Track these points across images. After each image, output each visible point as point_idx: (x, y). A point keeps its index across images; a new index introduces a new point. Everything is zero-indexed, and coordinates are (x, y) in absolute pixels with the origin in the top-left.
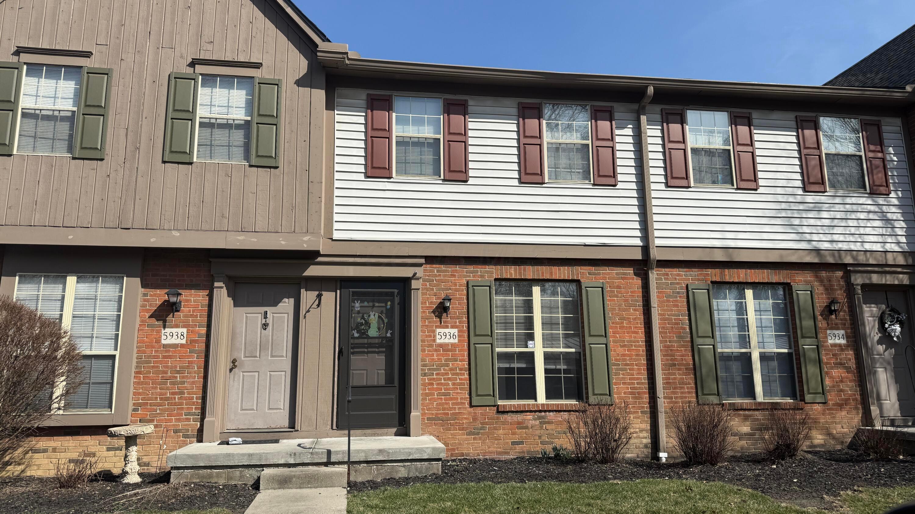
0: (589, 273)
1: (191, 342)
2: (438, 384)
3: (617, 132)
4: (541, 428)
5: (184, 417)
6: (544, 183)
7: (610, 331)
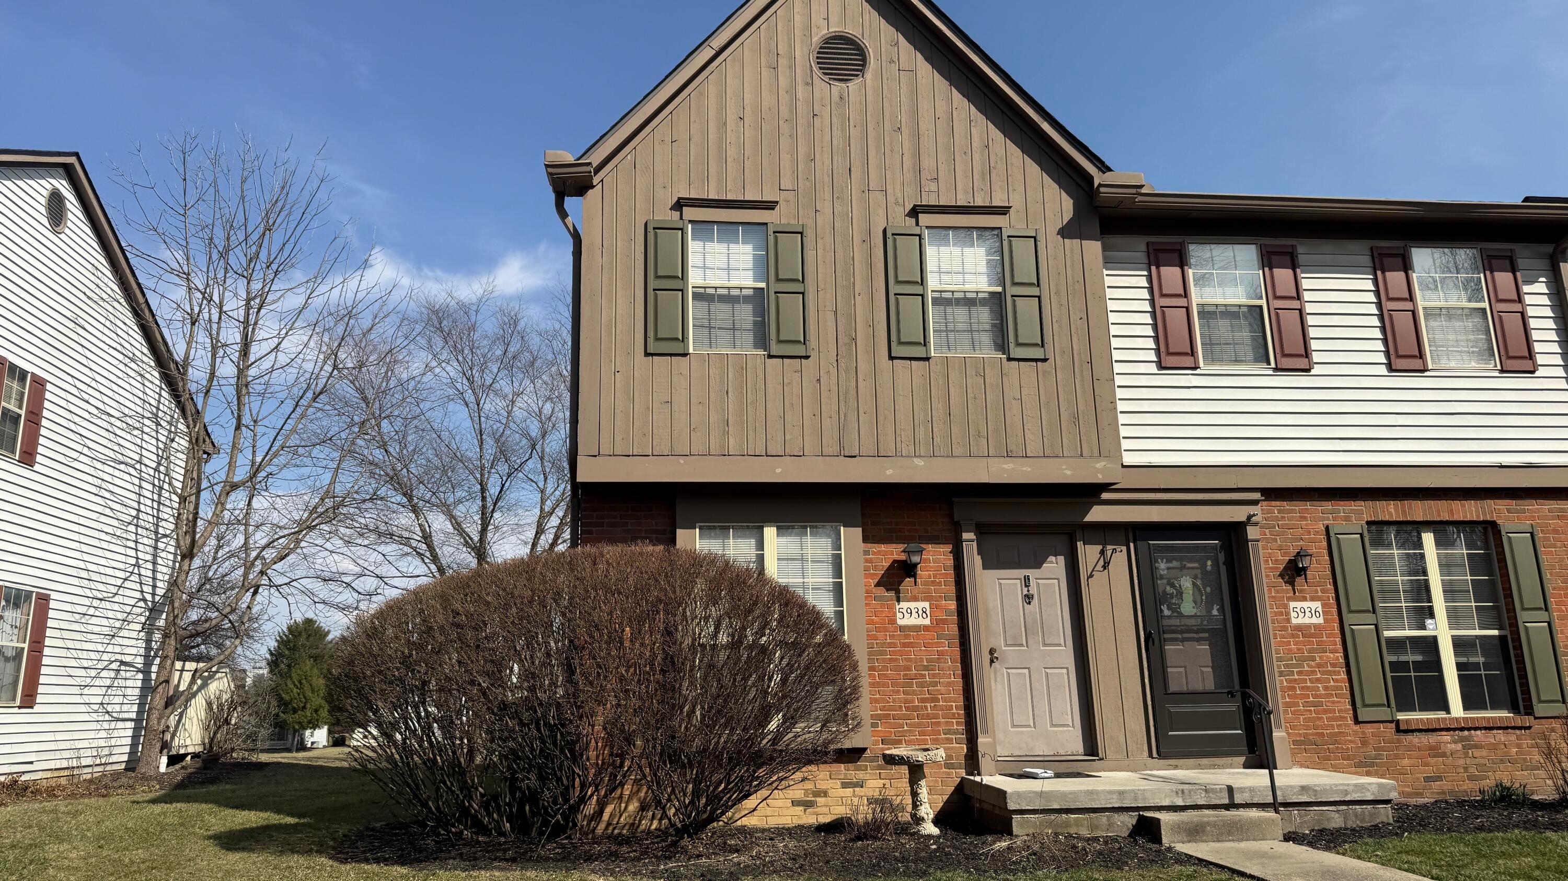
0: (1509, 511)
1: (937, 623)
2: (1302, 688)
3: (1526, 289)
4: (1466, 755)
5: (943, 736)
6: (1428, 370)
7: (1552, 600)
